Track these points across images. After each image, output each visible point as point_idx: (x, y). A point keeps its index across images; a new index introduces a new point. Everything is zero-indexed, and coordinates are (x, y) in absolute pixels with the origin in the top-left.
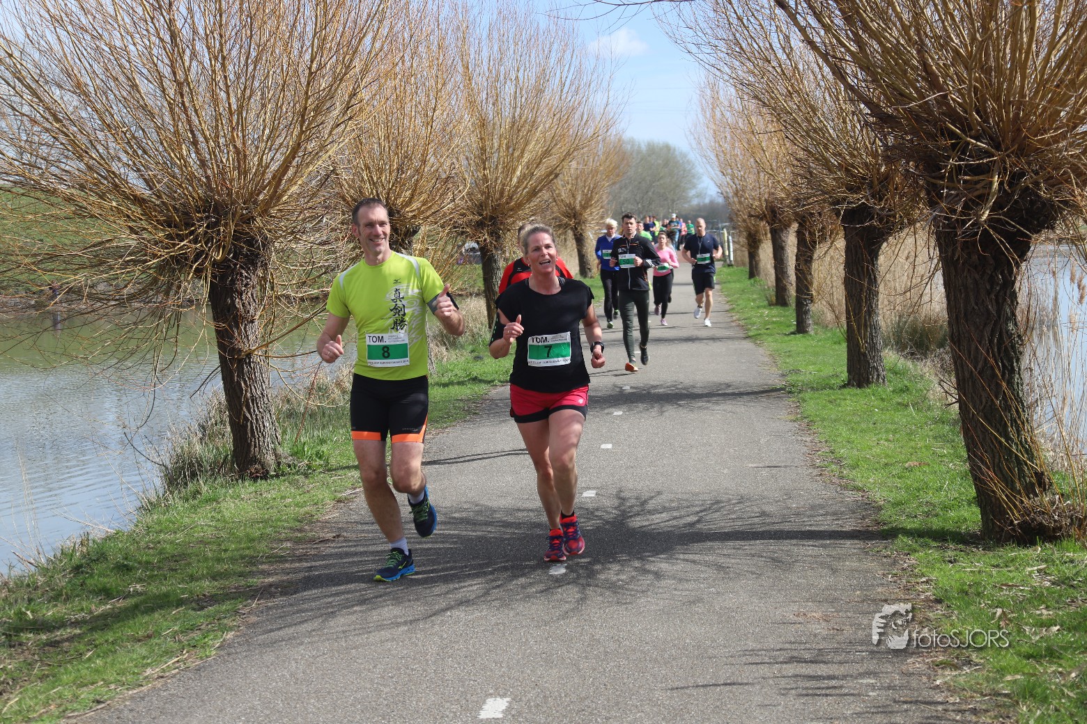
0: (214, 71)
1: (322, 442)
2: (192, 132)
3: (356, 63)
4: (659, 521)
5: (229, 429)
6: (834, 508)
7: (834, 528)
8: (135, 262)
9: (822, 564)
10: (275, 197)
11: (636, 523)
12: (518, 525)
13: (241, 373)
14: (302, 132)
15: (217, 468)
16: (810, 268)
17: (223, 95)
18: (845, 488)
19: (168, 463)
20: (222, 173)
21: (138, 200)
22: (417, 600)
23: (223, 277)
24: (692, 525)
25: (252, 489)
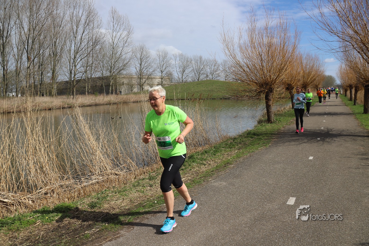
0: (267, 64)
1: (280, 118)
2: (264, 73)
3: (288, 62)
4: (334, 132)
5: (267, 116)
6: (363, 132)
7: (363, 135)
8: (255, 92)
9: (362, 140)
10: (275, 82)
11: (331, 133)
12: (312, 132)
13: (269, 107)
14: (280, 73)
15: (265, 121)
16: (357, 95)
17: (268, 68)
18: (364, 129)
19: (258, 120)
20: (267, 79)
21: (255, 83)
22: (297, 142)
23: (267, 94)
24: (340, 133)
25: (270, 125)
